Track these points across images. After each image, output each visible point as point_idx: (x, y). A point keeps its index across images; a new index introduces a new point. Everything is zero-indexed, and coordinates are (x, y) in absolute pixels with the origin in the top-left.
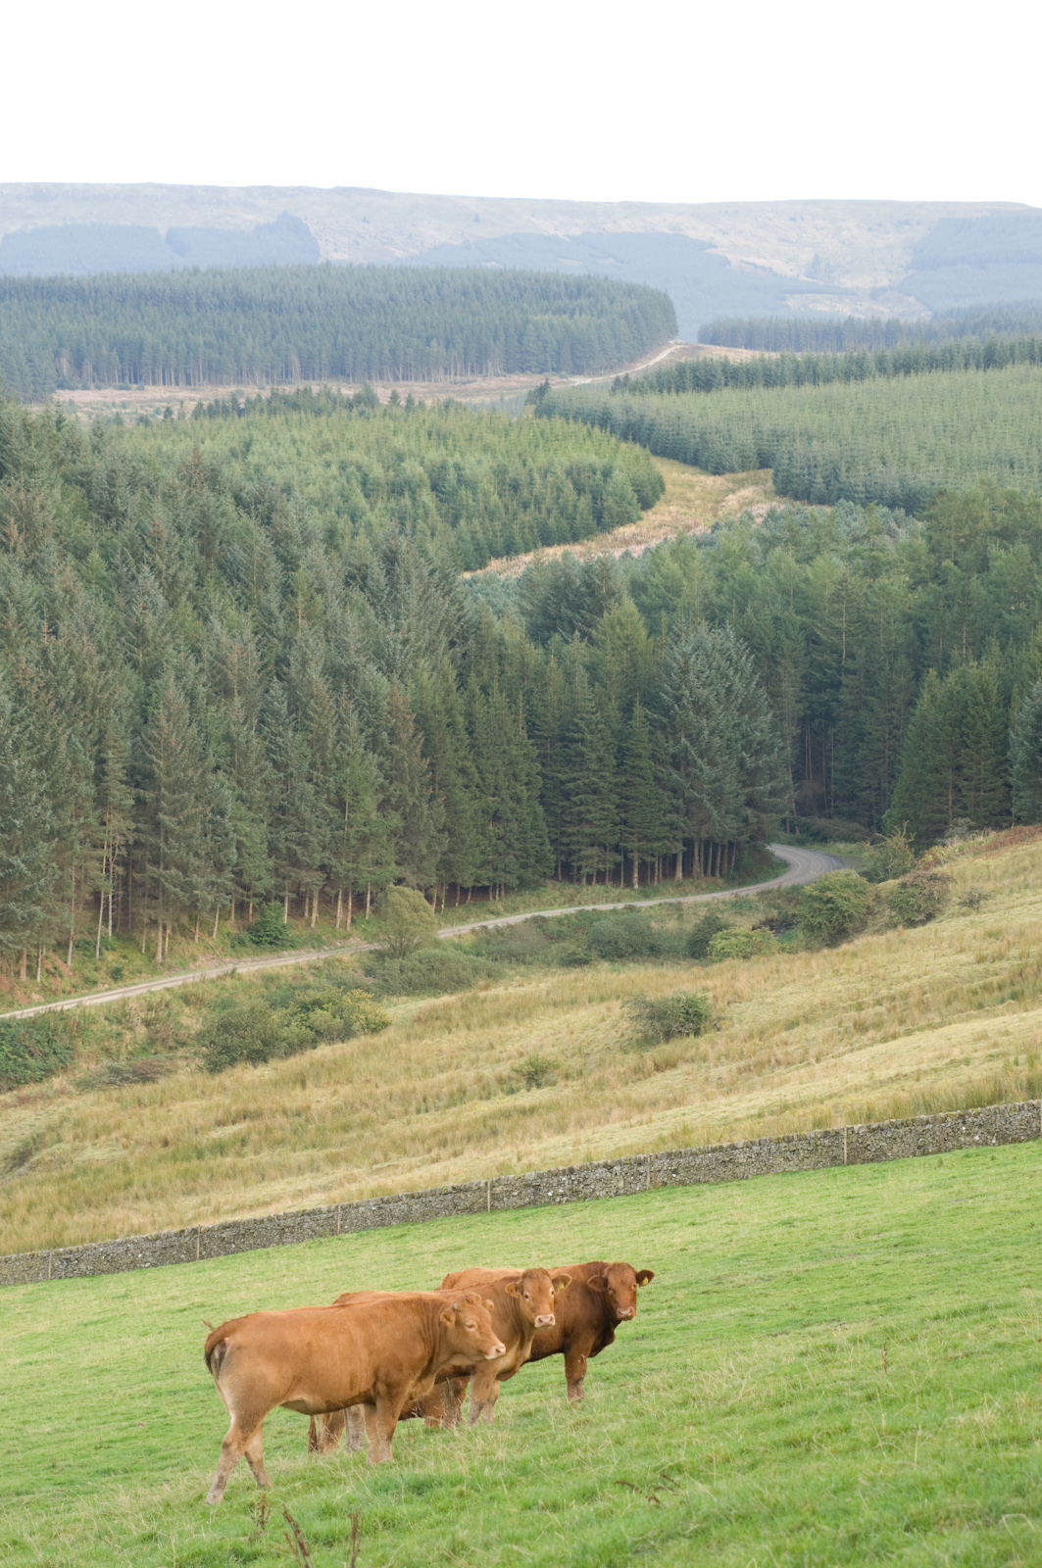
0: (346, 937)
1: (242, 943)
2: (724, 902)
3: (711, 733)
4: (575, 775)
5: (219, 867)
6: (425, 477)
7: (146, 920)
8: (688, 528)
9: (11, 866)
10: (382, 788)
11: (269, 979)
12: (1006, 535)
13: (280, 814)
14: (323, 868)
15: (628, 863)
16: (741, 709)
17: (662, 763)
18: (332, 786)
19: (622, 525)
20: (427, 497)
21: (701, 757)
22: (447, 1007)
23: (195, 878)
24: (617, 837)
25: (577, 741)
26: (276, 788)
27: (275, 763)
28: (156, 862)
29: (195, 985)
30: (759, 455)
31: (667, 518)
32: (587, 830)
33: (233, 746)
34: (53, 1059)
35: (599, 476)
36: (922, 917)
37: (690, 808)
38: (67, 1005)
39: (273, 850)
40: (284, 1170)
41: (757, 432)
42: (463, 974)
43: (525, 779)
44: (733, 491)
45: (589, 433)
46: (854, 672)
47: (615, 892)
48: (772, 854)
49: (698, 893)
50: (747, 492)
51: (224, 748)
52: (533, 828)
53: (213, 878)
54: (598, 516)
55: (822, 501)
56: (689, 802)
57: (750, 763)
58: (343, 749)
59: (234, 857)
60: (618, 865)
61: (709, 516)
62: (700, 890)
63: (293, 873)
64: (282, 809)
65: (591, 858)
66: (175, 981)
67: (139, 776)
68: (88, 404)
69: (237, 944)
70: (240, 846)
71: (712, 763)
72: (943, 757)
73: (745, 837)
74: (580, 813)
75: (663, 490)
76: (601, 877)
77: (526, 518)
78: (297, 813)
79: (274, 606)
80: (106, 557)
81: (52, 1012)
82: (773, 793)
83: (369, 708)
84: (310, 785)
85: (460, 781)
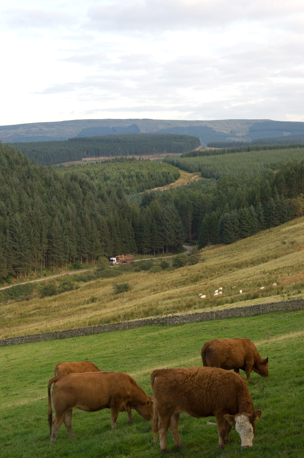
0: (94, 266)
1: (72, 268)
2: (171, 258)
3: (169, 225)
4: (142, 234)
5: (66, 254)
6: (135, 175)
7: (51, 264)
8: (184, 183)
9: (21, 255)
10: (100, 237)
11: (75, 275)
12: (231, 185)
13: (79, 243)
14: (88, 253)
15: (153, 250)
16: (175, 220)
17: (159, 231)
18: (90, 237)
19: (171, 183)
20: (135, 178)
21: (167, 230)
22: (93, 283)
23: (60, 256)
24: (150, 246)
25: (142, 227)
26: (79, 238)
27: (78, 233)
28: (53, 253)
29: (60, 277)
30: (199, 169)
31: (180, 182)
32: (145, 244)
33: (70, 230)
34: (28, 293)
35: (167, 174)
36: (195, 263)
37: (165, 240)
38: (32, 282)
39: (78, 250)
40: (37, 321)
41: (199, 165)
42: (113, 274)
43: (131, 235)
44: (193, 176)
45: (169, 165)
46: (201, 212)
47: (150, 256)
48: (184, 248)
49: (167, 256)
50: (196, 176)
51: (67, 231)
52: (133, 244)
53: (65, 256)
54: (167, 182)
55: (209, 178)
56: (165, 238)
57: (177, 231)
58: (92, 230)
59: (69, 252)
60: (151, 251)
61: (188, 181)
62: (167, 255)
63: (82, 254)
64: (80, 242)
65: (145, 250)
66: (55, 276)
67: (49, 237)
68: (89, 161)
69: (71, 269)
70: (70, 250)
71: (169, 231)
72: (207, 230)
73: (176, 245)
74: (143, 241)
75: (180, 176)
76: (148, 253)
77: (153, 182)
78: (83, 243)
79: (81, 203)
80: (47, 194)
81: (29, 283)
82: (182, 236)
83: (98, 222)
84: (85, 237)
85: (117, 236)
